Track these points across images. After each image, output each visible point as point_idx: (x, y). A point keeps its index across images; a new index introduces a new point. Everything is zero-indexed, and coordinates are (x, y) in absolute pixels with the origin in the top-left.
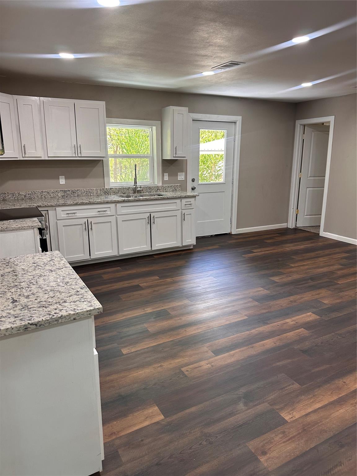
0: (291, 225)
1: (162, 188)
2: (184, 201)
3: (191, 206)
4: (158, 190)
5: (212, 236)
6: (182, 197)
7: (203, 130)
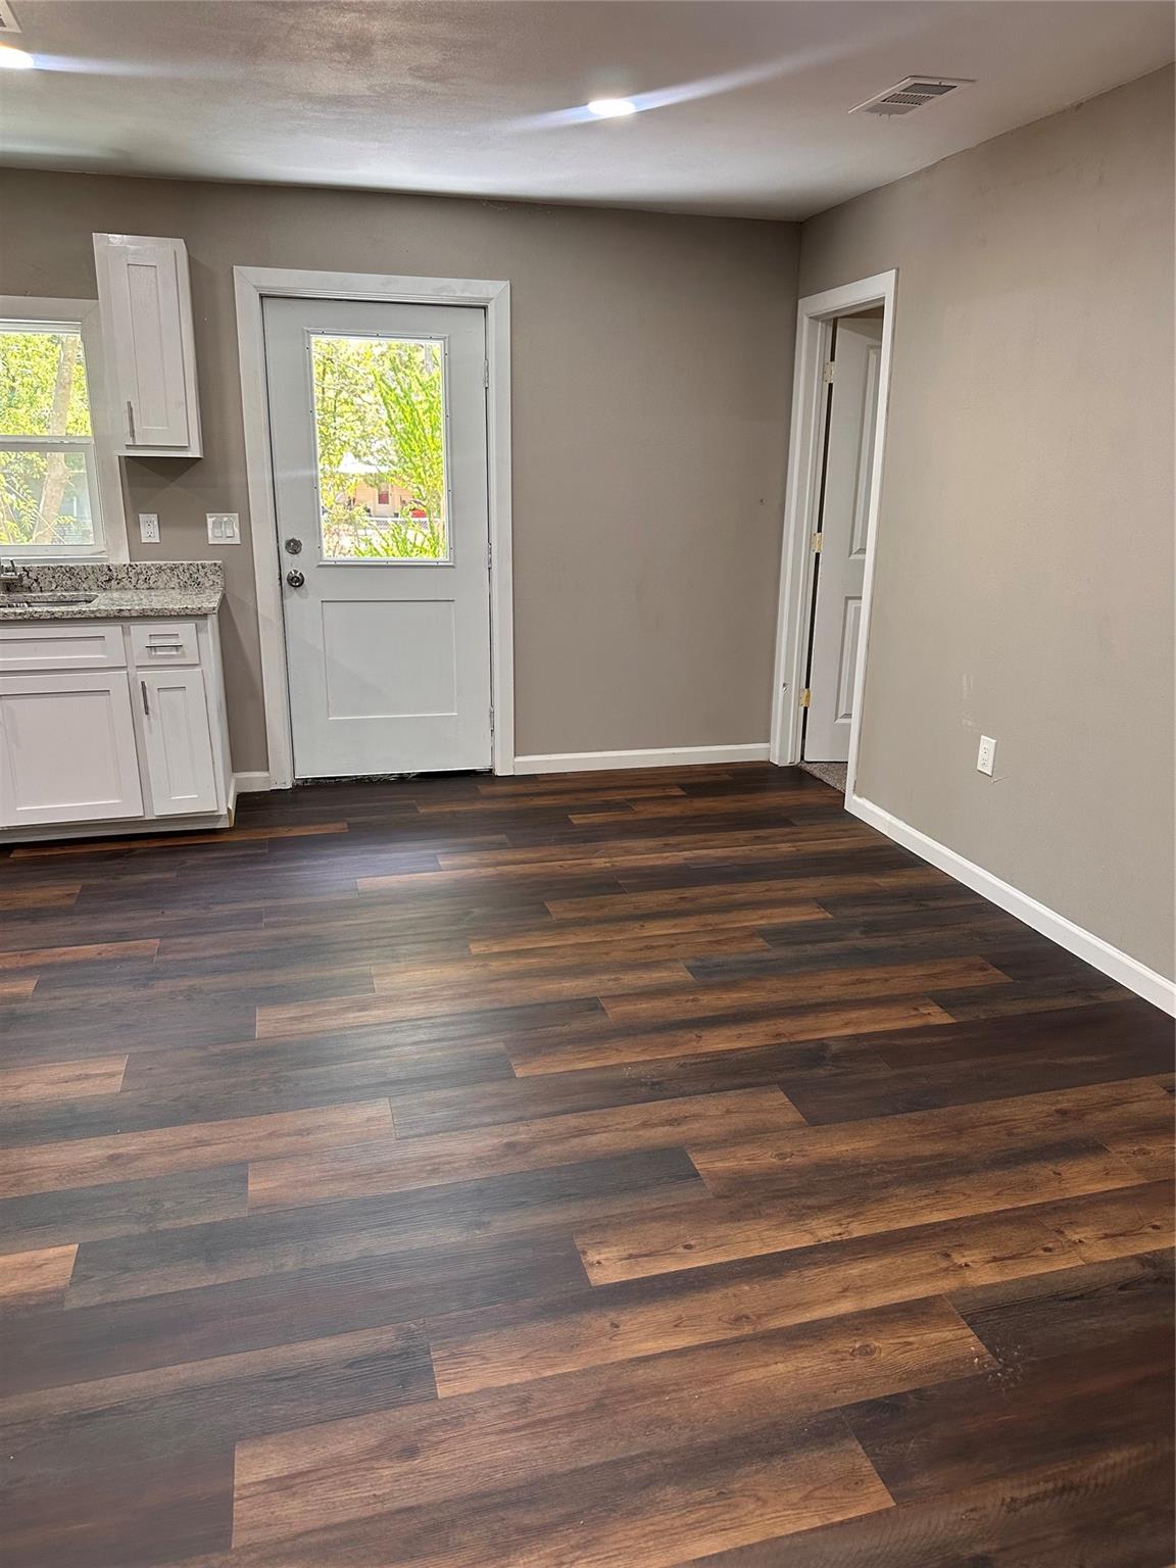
0: (779, 751)
1: (131, 574)
2: (141, 632)
3: (183, 655)
4: (110, 580)
5: (402, 779)
6: (127, 614)
7: (324, 339)
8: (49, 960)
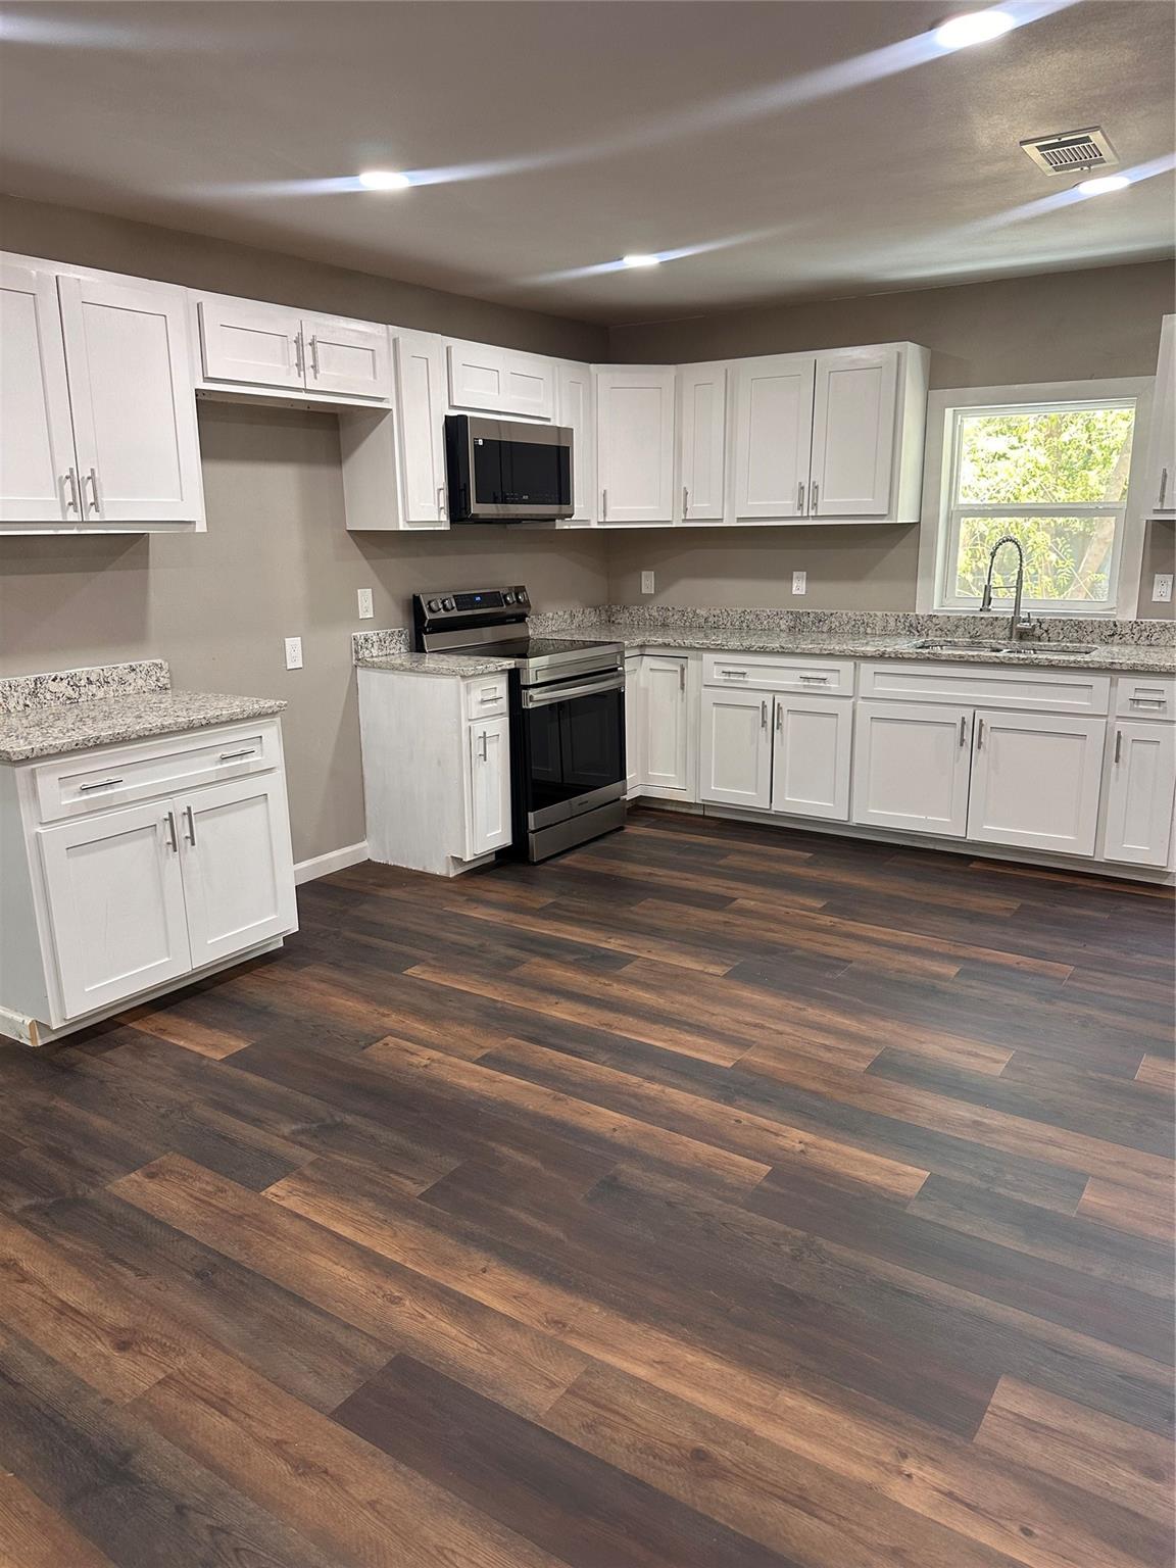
2: (1128, 686)
4: (1113, 635)
6: (1115, 666)
8: (973, 956)
